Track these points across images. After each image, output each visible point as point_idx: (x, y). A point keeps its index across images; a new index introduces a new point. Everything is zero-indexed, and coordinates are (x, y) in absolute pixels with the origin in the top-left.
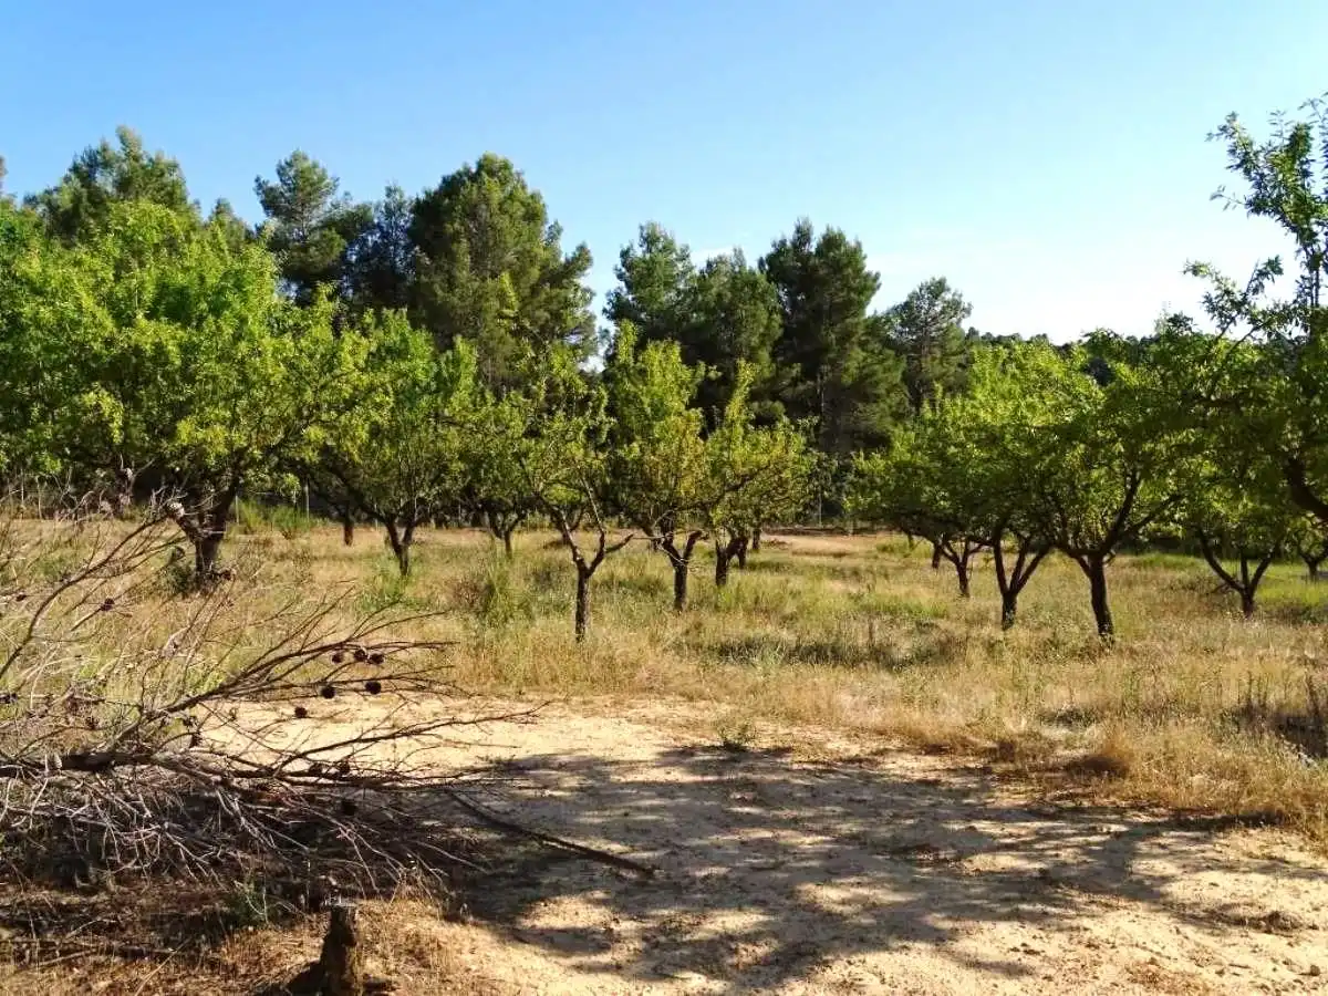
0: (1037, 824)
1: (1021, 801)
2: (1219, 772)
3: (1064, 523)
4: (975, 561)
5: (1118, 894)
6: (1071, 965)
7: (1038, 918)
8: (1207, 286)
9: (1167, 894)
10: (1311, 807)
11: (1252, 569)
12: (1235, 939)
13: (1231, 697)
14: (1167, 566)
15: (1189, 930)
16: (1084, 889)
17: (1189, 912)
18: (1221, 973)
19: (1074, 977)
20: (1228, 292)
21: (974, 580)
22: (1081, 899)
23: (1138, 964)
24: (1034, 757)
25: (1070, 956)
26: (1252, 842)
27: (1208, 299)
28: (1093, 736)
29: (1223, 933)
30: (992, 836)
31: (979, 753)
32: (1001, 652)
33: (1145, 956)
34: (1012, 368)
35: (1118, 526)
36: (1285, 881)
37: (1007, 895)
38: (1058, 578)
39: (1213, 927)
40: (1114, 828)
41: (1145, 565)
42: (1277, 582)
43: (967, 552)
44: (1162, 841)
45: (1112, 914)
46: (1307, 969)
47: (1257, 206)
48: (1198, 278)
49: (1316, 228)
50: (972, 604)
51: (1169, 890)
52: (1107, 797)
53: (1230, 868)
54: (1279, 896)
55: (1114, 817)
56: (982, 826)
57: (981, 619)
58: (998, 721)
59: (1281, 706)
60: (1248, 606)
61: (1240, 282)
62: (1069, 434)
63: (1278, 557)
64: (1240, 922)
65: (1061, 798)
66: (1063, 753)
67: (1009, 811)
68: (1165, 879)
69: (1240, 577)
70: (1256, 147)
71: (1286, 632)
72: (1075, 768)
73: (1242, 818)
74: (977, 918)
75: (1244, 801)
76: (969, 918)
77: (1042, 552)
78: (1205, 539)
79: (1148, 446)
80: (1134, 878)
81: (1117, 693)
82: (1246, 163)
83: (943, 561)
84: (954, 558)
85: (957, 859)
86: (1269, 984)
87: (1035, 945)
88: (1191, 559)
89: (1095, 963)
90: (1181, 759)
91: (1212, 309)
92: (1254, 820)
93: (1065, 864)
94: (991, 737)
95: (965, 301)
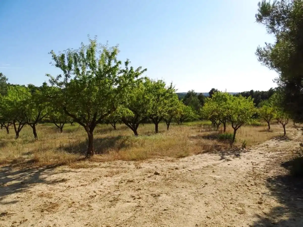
0: (21, 174)
1: (18, 170)
2: (55, 158)
3: (27, 119)
4: (10, 127)
5: (36, 183)
6: (27, 197)
7: (20, 191)
8: (49, 78)
9: (45, 181)
10: (69, 161)
11: (62, 124)
12: (57, 185)
13: (58, 146)
14: (48, 125)
15: (49, 186)
16: (30, 183)
17: (49, 182)
18: (54, 191)
19: (27, 200)
20: (53, 79)
21: (10, 131)
22: (29, 185)
23: (39, 194)
24: (21, 162)
25: (26, 196)
26: (60, 168)
27: (50, 80)
28: (33, 155)
29: (55, 184)
30: (11, 178)
31: (8, 163)
32: (15, 143)
33: (40, 192)
34: (15, 90)
35: (37, 118)
36: (65, 173)
37: (14, 188)
38: (27, 129)
39: (54, 184)
40: (36, 171)
41: (44, 125)
42: (66, 126)
43: (8, 125)
44: (45, 172)
45: (35, 186)
46: (68, 186)
47: (57, 66)
48: (48, 77)
49: (66, 70)
50: (10, 135)
51: (45, 180)
52: (35, 166)
53: (56, 173)
54: (64, 176)
55: (36, 169)
56: (9, 177)
57: (12, 137)
58: (13, 156)
59: (66, 146)
60: (61, 131)
61: (55, 78)
62: (25, 103)
63: (66, 122)
64: (58, 182)
65: (26, 168)
66: (27, 160)
67: (15, 173)
68: (45, 178)
69: (60, 126)
70: (56, 56)
71: (67, 134)
72: (29, 162)
73: (59, 165)
74: (7, 195)
75: (59, 162)
76: (5, 195)
77: (24, 124)
78: (54, 120)
79: (40, 105)
80: (40, 179)
81: (38, 148)
82: (55, 58)
83: (3, 128)
84: (6, 127)
85: (3, 184)
86: (62, 191)
87: (19, 196)
88: (52, 124)
89: (31, 196)
90: (48, 158)
91: (50, 82)
92: (60, 165)
93: (26, 180)
94: (11, 160)
95: (7, 78)
